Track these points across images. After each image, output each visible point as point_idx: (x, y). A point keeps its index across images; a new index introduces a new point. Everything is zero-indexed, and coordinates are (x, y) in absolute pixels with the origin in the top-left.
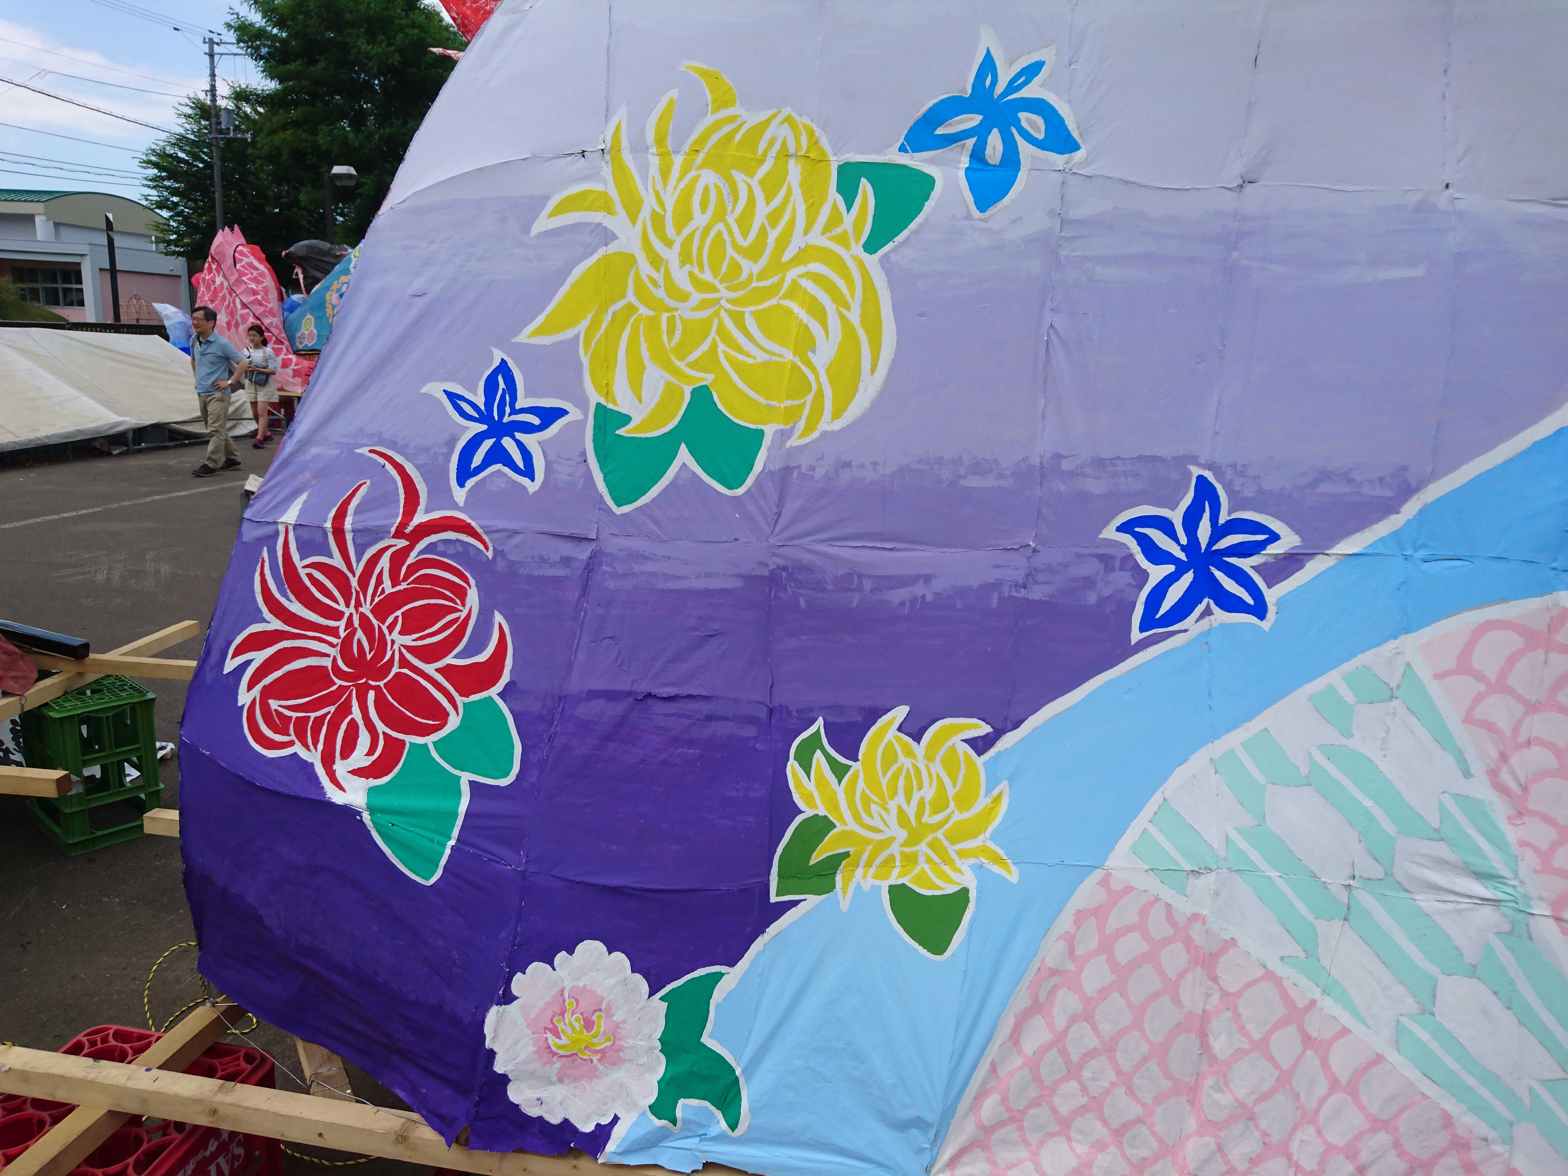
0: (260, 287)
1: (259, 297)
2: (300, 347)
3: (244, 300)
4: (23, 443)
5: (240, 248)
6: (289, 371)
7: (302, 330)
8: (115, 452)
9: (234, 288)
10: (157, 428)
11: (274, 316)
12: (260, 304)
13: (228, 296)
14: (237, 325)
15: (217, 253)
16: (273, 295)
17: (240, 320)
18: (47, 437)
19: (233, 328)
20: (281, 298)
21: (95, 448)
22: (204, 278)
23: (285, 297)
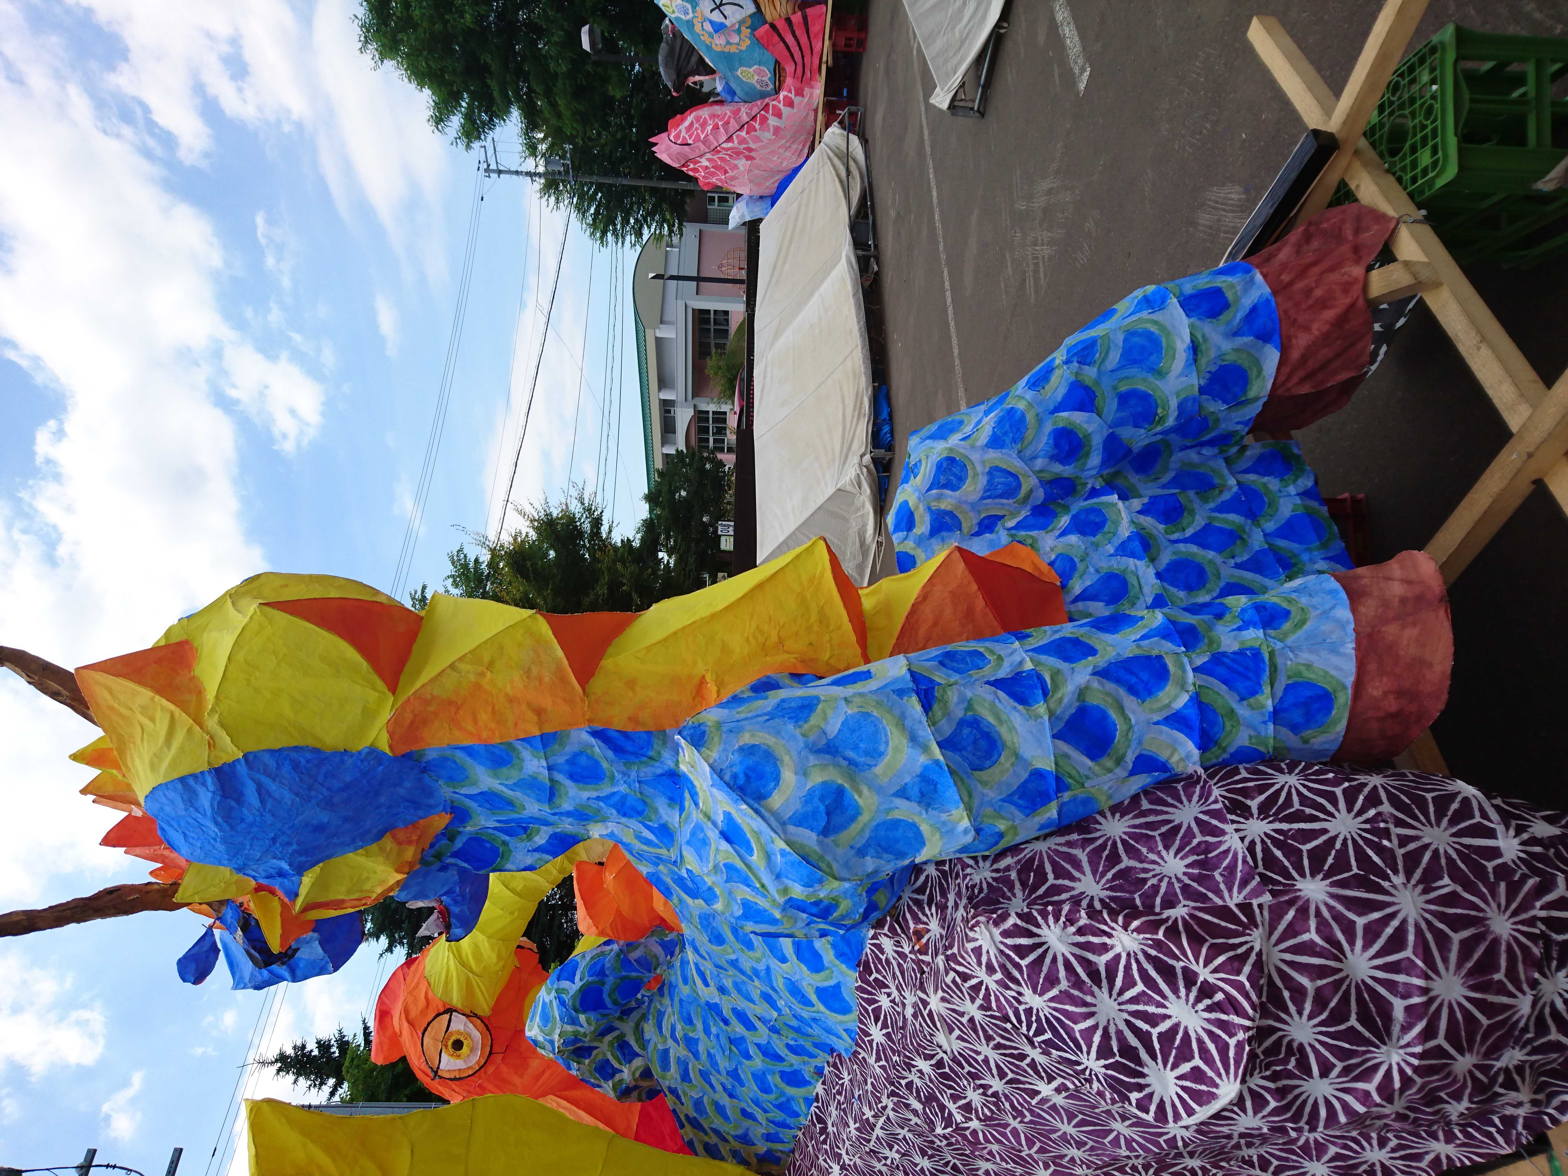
0: (710, 122)
2: (771, 86)
3: (724, 138)
4: (863, 342)
5: (672, 138)
6: (797, 100)
7: (754, 82)
8: (876, 268)
9: (712, 147)
10: (853, 228)
11: (739, 110)
12: (728, 123)
13: (721, 155)
14: (750, 150)
15: (679, 161)
16: (717, 109)
17: (744, 146)
18: (859, 322)
19: (752, 154)
20: (721, 102)
21: (870, 286)
22: (704, 177)
23: (719, 98)
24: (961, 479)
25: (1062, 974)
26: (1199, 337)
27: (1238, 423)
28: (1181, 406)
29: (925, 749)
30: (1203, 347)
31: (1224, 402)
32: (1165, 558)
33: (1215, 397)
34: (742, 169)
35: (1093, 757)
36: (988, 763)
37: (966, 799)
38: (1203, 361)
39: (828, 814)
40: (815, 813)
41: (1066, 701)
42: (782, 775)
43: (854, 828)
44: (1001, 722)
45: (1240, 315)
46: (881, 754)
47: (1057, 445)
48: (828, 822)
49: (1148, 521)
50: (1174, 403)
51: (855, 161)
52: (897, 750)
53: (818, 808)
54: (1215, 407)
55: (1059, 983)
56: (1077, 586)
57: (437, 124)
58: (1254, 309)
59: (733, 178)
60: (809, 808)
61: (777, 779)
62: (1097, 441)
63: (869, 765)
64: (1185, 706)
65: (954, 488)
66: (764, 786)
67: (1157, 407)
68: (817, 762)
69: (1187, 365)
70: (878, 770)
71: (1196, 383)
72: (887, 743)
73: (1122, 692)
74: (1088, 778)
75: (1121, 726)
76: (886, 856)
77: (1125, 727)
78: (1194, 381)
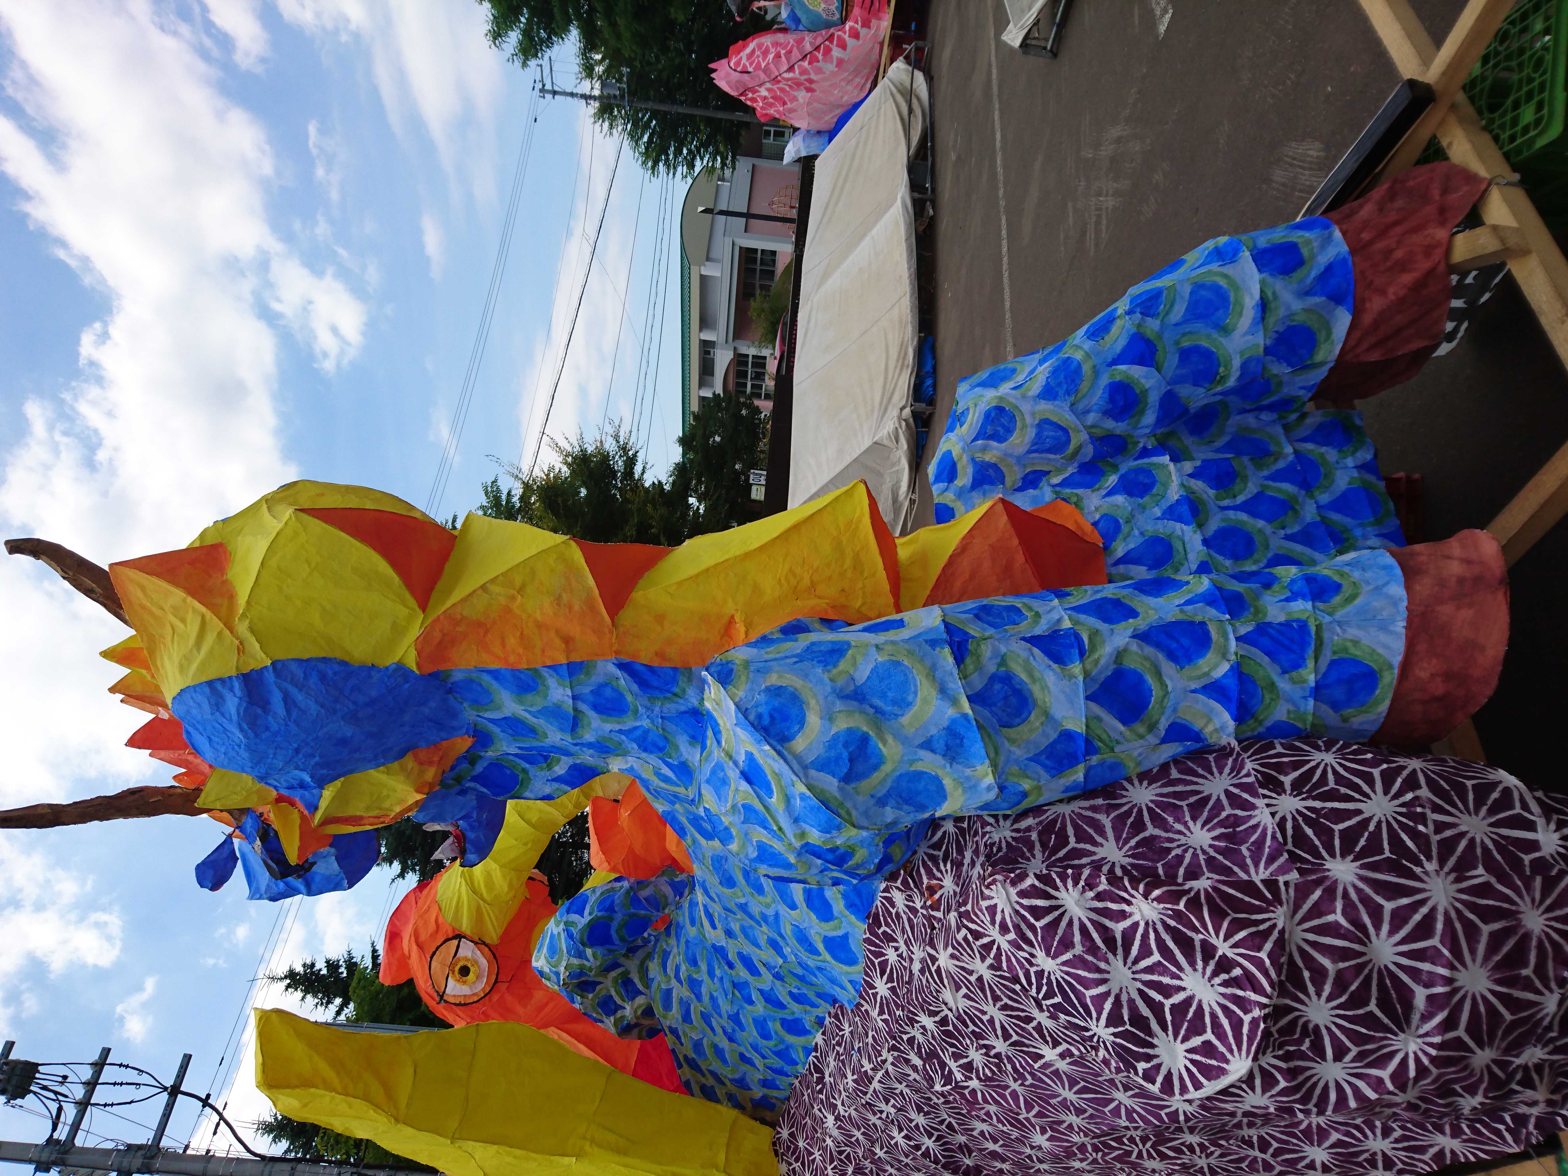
0: (772, 50)
1: (783, 52)
2: (837, 16)
3: (786, 67)
4: (912, 289)
5: (732, 64)
6: (863, 32)
7: (820, 10)
8: (931, 212)
9: (773, 77)
10: (912, 169)
11: (803, 39)
12: (790, 52)
13: (781, 85)
14: (811, 81)
15: (737, 89)
16: (780, 37)
17: (806, 77)
19: (813, 86)
20: (785, 30)
21: (924, 231)
22: (762, 108)
23: (783, 26)
24: (1009, 431)
25: (1077, 938)
26: (1269, 294)
27: (1301, 388)
28: (1244, 366)
29: (954, 702)
30: (1273, 305)
31: (1290, 364)
32: (1214, 525)
33: (1280, 358)
34: (801, 101)
35: (1125, 722)
36: (1018, 720)
37: (992, 755)
38: (1271, 320)
39: (851, 760)
40: (837, 759)
41: (1102, 662)
42: (807, 719)
43: (877, 777)
44: (1034, 680)
45: (1314, 273)
46: (909, 704)
47: (1112, 400)
48: (850, 769)
49: (1198, 485)
50: (1237, 363)
51: (918, 99)
52: (925, 701)
53: (841, 754)
54: (1279, 369)
55: (1073, 947)
56: (1120, 549)
57: (495, 39)
58: (1329, 268)
59: (791, 111)
60: (832, 754)
61: (802, 722)
62: (1154, 398)
63: (896, 715)
64: (1225, 676)
65: (1001, 439)
66: (788, 728)
67: (1219, 366)
68: (843, 708)
69: (1255, 323)
70: (905, 720)
71: (1262, 343)
72: (916, 693)
73: (1161, 657)
74: (1118, 743)
75: (1156, 692)
76: (906, 807)
77: (1161, 693)
78: (1260, 341)
